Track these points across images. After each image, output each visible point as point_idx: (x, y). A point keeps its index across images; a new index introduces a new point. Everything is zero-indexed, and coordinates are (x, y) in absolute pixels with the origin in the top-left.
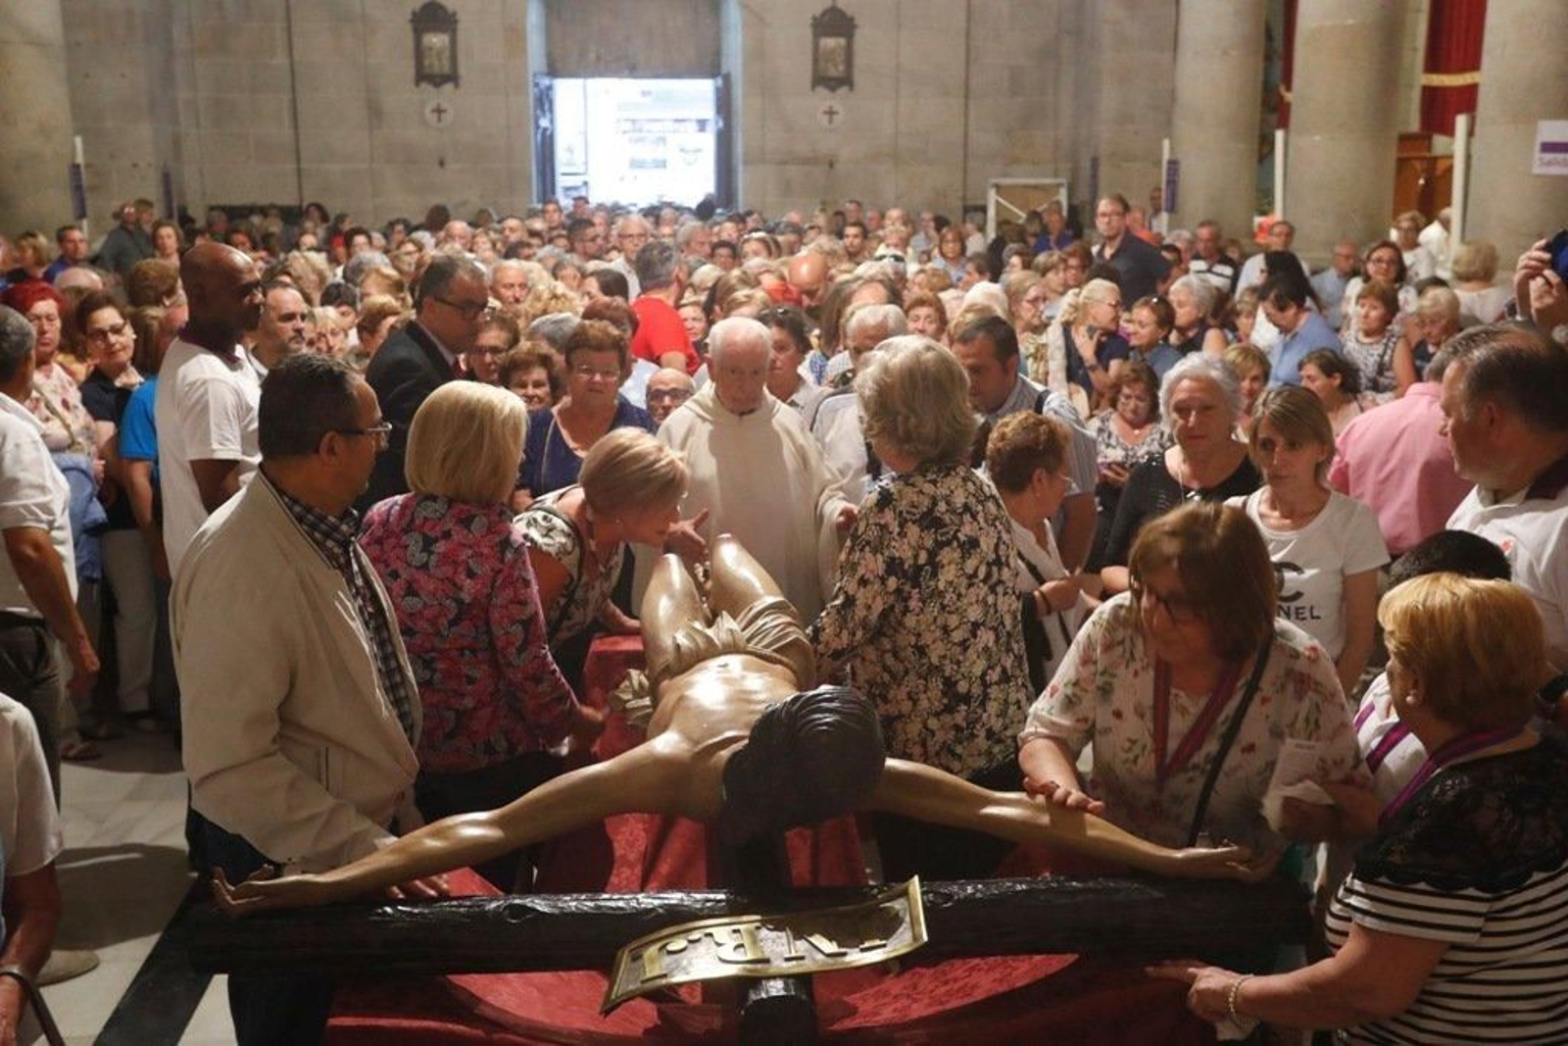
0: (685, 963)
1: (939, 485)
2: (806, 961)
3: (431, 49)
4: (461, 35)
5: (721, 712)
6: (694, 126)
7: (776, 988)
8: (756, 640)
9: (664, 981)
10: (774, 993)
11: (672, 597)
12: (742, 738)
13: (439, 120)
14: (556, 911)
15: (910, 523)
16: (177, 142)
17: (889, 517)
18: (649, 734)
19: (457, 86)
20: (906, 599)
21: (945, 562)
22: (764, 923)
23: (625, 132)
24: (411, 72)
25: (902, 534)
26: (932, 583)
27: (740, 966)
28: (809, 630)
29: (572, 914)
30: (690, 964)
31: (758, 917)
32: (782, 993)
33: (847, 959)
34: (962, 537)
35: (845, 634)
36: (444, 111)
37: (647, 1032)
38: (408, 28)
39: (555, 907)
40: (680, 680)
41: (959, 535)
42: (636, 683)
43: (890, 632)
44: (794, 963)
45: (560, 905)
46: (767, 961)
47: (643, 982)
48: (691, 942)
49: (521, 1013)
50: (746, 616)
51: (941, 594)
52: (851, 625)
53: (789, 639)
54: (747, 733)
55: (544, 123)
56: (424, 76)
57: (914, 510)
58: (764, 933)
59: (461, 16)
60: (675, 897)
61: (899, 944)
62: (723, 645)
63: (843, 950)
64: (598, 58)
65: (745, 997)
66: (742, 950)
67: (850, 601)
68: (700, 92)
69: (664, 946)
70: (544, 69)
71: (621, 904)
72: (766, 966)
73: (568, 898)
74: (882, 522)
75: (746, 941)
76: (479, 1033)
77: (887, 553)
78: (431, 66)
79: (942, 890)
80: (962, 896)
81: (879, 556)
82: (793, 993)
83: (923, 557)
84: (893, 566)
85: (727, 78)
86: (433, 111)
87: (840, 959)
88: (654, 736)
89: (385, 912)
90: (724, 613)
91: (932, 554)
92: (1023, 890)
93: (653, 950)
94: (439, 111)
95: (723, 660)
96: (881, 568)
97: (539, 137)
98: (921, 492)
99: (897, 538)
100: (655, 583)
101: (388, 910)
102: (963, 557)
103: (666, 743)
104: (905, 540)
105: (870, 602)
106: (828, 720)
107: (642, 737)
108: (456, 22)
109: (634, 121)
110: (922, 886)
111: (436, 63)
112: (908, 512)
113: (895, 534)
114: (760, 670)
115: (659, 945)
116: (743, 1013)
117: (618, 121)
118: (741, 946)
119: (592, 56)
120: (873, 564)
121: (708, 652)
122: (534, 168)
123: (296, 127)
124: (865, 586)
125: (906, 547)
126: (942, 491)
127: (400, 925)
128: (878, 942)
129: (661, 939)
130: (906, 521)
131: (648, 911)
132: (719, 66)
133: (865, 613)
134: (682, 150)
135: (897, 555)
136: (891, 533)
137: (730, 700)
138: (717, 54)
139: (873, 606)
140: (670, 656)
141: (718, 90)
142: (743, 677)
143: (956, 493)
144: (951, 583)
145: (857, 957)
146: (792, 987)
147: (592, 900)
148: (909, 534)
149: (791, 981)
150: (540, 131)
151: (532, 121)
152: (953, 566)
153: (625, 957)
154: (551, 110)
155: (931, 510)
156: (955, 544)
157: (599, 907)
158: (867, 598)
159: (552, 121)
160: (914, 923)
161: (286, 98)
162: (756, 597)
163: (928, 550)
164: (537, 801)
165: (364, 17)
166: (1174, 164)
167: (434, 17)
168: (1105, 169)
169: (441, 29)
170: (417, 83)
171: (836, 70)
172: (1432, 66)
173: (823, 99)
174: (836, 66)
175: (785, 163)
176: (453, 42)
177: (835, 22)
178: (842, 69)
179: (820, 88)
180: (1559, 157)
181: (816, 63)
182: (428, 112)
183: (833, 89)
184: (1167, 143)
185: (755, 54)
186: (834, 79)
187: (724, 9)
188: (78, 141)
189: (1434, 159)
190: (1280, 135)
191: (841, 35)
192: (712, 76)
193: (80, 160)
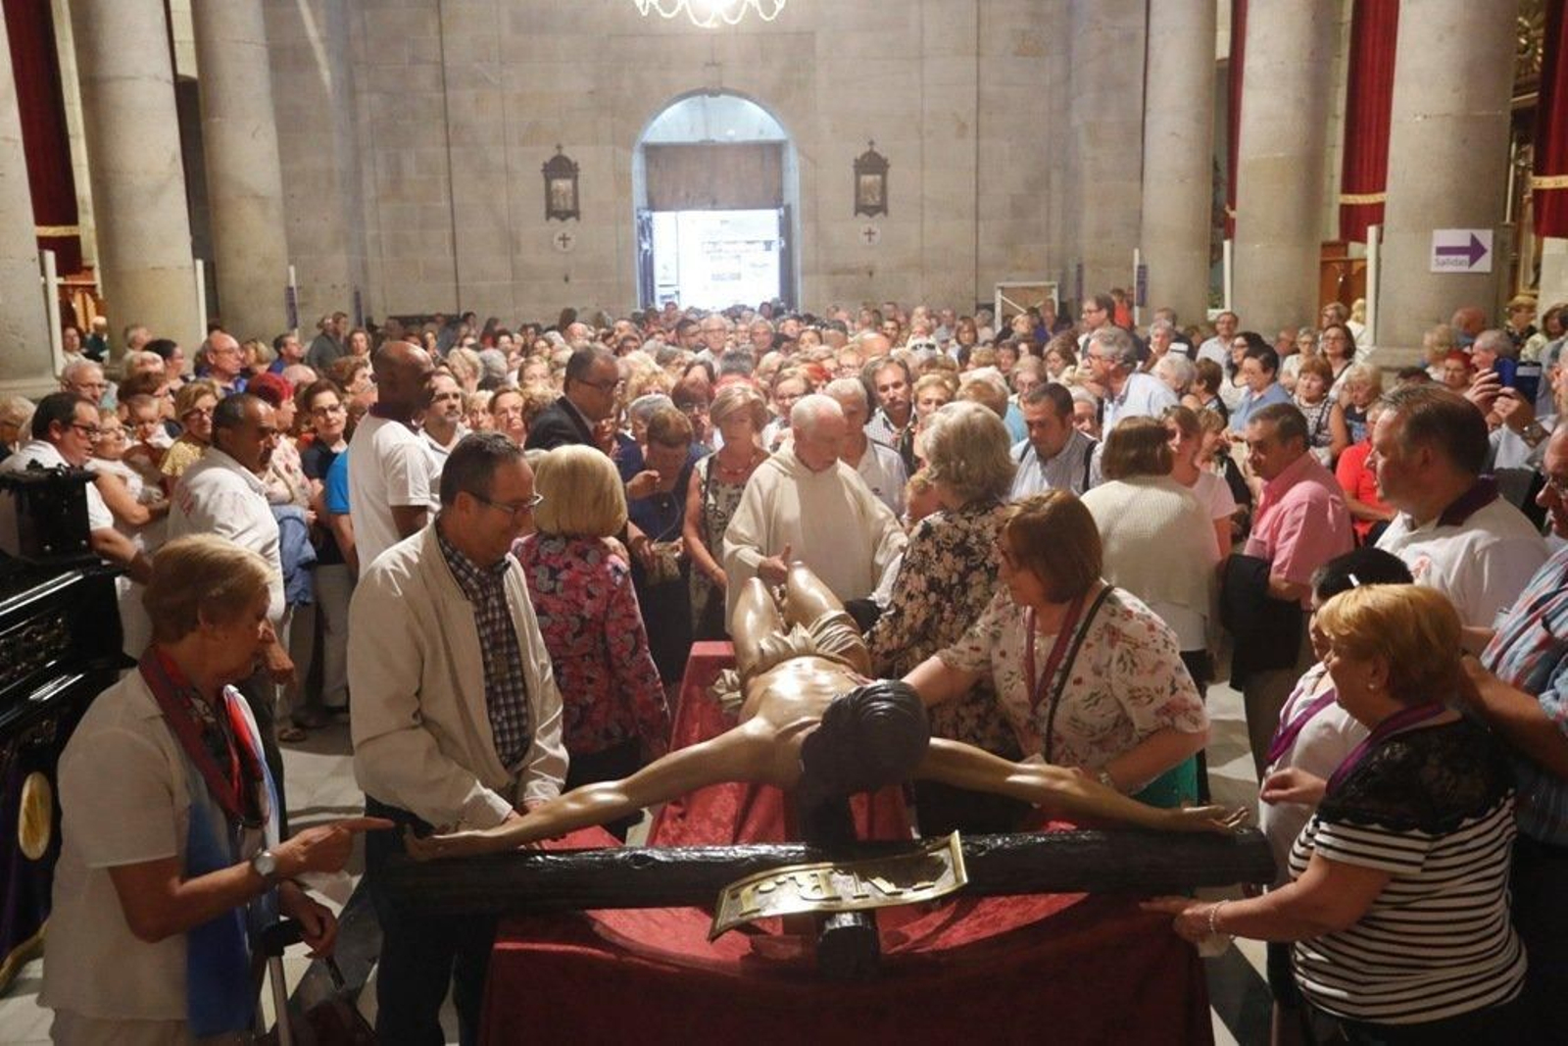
0: (774, 900)
1: (973, 522)
2: (871, 899)
3: (557, 191)
4: (580, 181)
5: (797, 702)
6: (762, 246)
7: (847, 920)
8: (823, 646)
9: (755, 915)
10: (845, 924)
11: (756, 611)
12: (816, 722)
13: (565, 245)
14: (670, 860)
15: (945, 551)
16: (364, 267)
17: (928, 545)
18: (741, 718)
19: (578, 219)
20: (942, 611)
22: (836, 869)
23: (708, 252)
24: (543, 210)
25: (939, 560)
26: (963, 599)
27: (818, 903)
28: (867, 635)
29: (684, 862)
30: (777, 901)
31: (831, 864)
32: (852, 924)
33: (903, 897)
35: (895, 638)
36: (569, 239)
37: (743, 958)
38: (541, 176)
39: (670, 856)
40: (763, 677)
41: (987, 562)
42: (728, 680)
44: (860, 900)
45: (674, 854)
46: (838, 899)
47: (742, 915)
48: (779, 884)
49: (642, 941)
50: (814, 627)
51: (969, 607)
52: (900, 631)
53: (850, 644)
54: (820, 718)
55: (645, 246)
56: (552, 212)
57: (949, 541)
58: (836, 876)
59: (580, 166)
60: (763, 849)
61: (943, 886)
62: (799, 650)
63: (899, 890)
64: (687, 195)
65: (823, 928)
66: (818, 890)
67: (899, 612)
68: (767, 221)
69: (757, 887)
70: (645, 204)
71: (722, 854)
72: (839, 902)
73: (679, 850)
74: (924, 549)
75: (822, 883)
76: (612, 956)
78: (558, 204)
79: (977, 843)
80: (993, 846)
81: (922, 576)
82: (860, 924)
83: (955, 579)
84: (933, 584)
85: (788, 209)
86: (560, 239)
87: (897, 897)
88: (745, 721)
89: (537, 861)
90: (799, 624)
91: (963, 576)
92: (1042, 843)
93: (748, 890)
94: (564, 239)
95: (798, 661)
96: (923, 586)
97: (642, 258)
98: (956, 526)
99: (936, 563)
100: (742, 601)
101: (539, 858)
103: (755, 727)
104: (942, 564)
105: (915, 612)
106: (885, 707)
107: (735, 722)
108: (577, 170)
109: (714, 243)
110: (961, 839)
111: (562, 203)
112: (944, 543)
113: (933, 560)
114: (827, 668)
115: (753, 886)
116: (821, 939)
117: (703, 243)
118: (818, 887)
119: (682, 194)
120: (919, 582)
121: (787, 654)
122: (638, 282)
123: (455, 254)
124: (911, 600)
126: (976, 527)
127: (549, 870)
128: (927, 884)
129: (754, 881)
130: (942, 549)
131: (743, 860)
132: (781, 200)
133: (912, 621)
134: (754, 265)
136: (931, 558)
137: (804, 693)
138: (780, 190)
139: (918, 616)
140: (755, 659)
141: (780, 218)
142: (815, 674)
143: (989, 529)
144: (978, 600)
145: (911, 896)
146: (860, 920)
147: (698, 851)
149: (858, 914)
150: (642, 253)
151: (636, 242)
152: (980, 587)
153: (726, 896)
154: (651, 236)
155: (963, 542)
157: (705, 857)
158: (913, 610)
159: (651, 245)
160: (956, 869)
161: (447, 232)
162: (825, 611)
163: (960, 574)
164: (655, 773)
165: (507, 169)
166: (1142, 268)
167: (560, 167)
168: (1087, 273)
169: (566, 177)
170: (548, 218)
171: (873, 200)
172: (1348, 188)
173: (864, 223)
174: (873, 197)
175: (834, 273)
176: (575, 186)
177: (872, 163)
178: (878, 199)
179: (861, 215)
180: (1453, 258)
181: (857, 195)
182: (556, 240)
183: (871, 215)
184: (1136, 252)
185: (809, 190)
186: (873, 207)
187: (785, 155)
188: (292, 269)
189: (1350, 262)
190: (1227, 244)
191: (877, 173)
192: (776, 207)
193: (293, 283)
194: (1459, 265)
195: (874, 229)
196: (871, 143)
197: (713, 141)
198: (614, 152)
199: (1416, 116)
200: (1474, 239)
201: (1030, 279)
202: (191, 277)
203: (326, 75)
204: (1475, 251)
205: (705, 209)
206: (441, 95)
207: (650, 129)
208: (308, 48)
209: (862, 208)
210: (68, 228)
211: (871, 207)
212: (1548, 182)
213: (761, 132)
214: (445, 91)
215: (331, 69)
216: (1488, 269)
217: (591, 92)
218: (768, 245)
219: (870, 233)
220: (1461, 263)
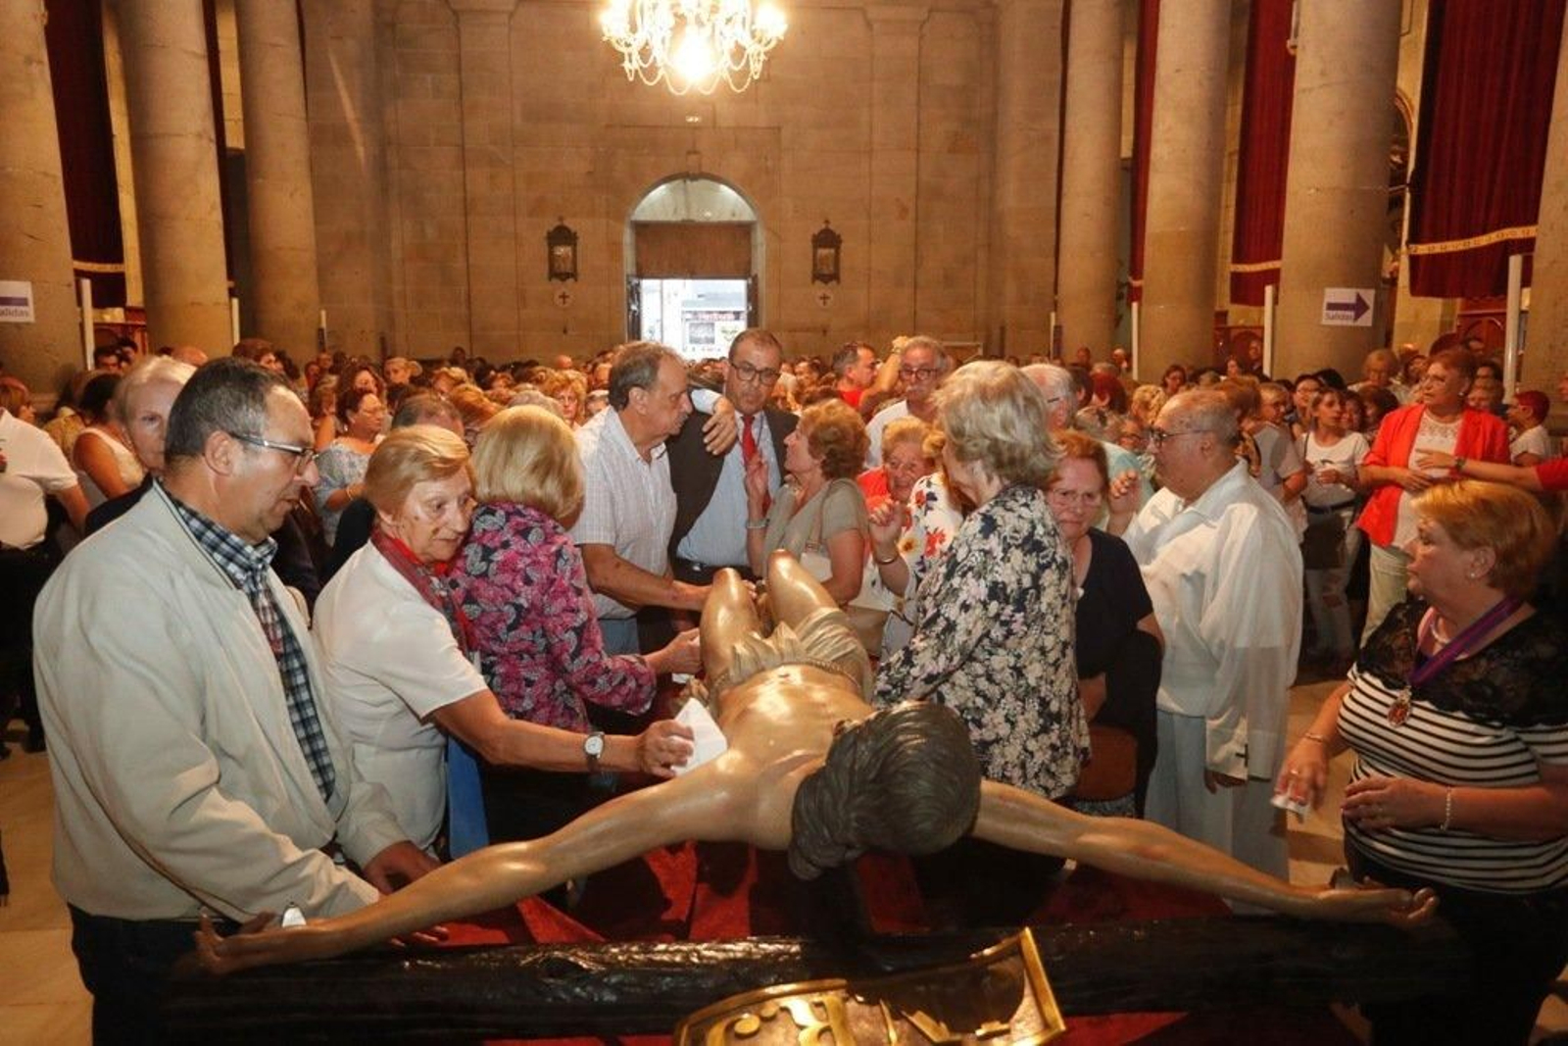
1: (1032, 508)
3: (559, 256)
4: (579, 248)
5: (788, 727)
6: (732, 316)
8: (813, 651)
11: (730, 607)
12: (813, 758)
13: (564, 302)
15: (1013, 548)
16: (391, 317)
17: (993, 542)
19: (576, 280)
21: (1046, 584)
23: (687, 320)
24: (546, 271)
25: (1005, 559)
26: (1036, 607)
34: (1059, 560)
36: (567, 297)
38: (545, 243)
43: (982, 656)
50: (802, 627)
51: (1043, 616)
53: (846, 650)
55: (634, 307)
56: (556, 274)
57: (1016, 535)
59: (579, 235)
62: (783, 655)
64: (671, 266)
67: (951, 627)
68: (736, 288)
70: (635, 272)
74: (985, 547)
77: (990, 578)
78: (559, 267)
81: (982, 581)
83: (1027, 581)
84: (996, 591)
85: (755, 278)
86: (560, 297)
90: (782, 624)
91: (1036, 577)
94: (564, 297)
95: (783, 670)
96: (983, 593)
97: (630, 317)
98: (1020, 516)
99: (1001, 563)
100: (715, 595)
102: (1060, 579)
103: (730, 762)
104: (1009, 565)
105: (971, 626)
108: (577, 238)
109: (695, 313)
111: (563, 265)
112: (1012, 538)
113: (998, 560)
114: (822, 682)
117: (683, 312)
119: (666, 263)
120: (975, 589)
121: (768, 662)
123: (469, 307)
124: (966, 612)
125: (1009, 571)
126: (1036, 515)
130: (1010, 546)
132: (749, 271)
133: (965, 638)
134: (724, 332)
135: (1000, 579)
136: (995, 558)
137: (797, 714)
138: (749, 263)
139: (974, 631)
140: (728, 666)
141: (748, 286)
142: (807, 689)
148: (1012, 559)
150: (631, 312)
151: (626, 306)
154: (639, 300)
155: (1031, 534)
156: (1054, 566)
158: (968, 623)
159: (639, 307)
161: (464, 288)
162: (813, 609)
163: (1032, 575)
165: (516, 236)
166: (1058, 328)
167: (562, 235)
168: (1009, 335)
169: (566, 244)
170: (550, 279)
171: (828, 270)
172: (1238, 258)
173: (819, 289)
174: (828, 266)
175: (795, 331)
176: (574, 252)
177: (827, 239)
178: (832, 268)
179: (818, 283)
180: (1340, 313)
181: (815, 265)
182: (556, 297)
183: (826, 283)
184: (1053, 315)
185: (775, 259)
186: (824, 275)
187: (753, 234)
188: (323, 313)
189: (1229, 329)
190: (1135, 305)
191: (830, 247)
192: (744, 277)
193: (324, 325)
194: (1345, 319)
195: (828, 294)
196: (827, 222)
197: (692, 221)
198: (608, 225)
199: (1309, 189)
200: (1359, 298)
201: (960, 340)
202: (227, 312)
203: (361, 151)
204: (1359, 307)
205: (685, 278)
206: (461, 173)
207: (638, 209)
208: (347, 127)
209: (818, 276)
210: (114, 266)
211: (825, 274)
212: (1423, 249)
213: (734, 215)
214: (464, 169)
215: (364, 145)
216: (1369, 324)
217: (589, 173)
218: (737, 315)
219: (825, 298)
220: (1347, 318)
